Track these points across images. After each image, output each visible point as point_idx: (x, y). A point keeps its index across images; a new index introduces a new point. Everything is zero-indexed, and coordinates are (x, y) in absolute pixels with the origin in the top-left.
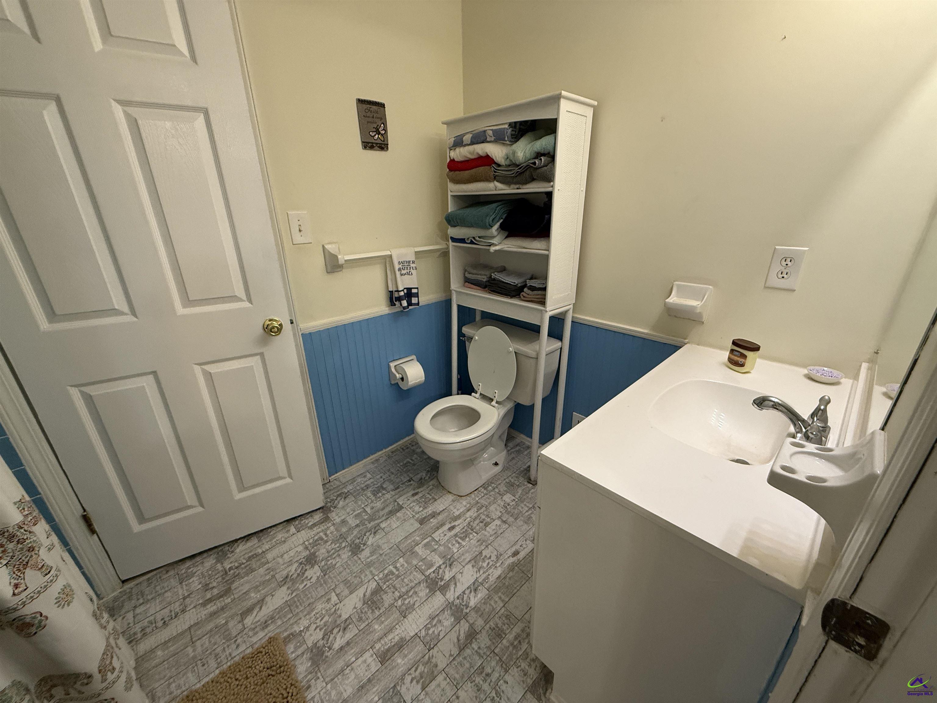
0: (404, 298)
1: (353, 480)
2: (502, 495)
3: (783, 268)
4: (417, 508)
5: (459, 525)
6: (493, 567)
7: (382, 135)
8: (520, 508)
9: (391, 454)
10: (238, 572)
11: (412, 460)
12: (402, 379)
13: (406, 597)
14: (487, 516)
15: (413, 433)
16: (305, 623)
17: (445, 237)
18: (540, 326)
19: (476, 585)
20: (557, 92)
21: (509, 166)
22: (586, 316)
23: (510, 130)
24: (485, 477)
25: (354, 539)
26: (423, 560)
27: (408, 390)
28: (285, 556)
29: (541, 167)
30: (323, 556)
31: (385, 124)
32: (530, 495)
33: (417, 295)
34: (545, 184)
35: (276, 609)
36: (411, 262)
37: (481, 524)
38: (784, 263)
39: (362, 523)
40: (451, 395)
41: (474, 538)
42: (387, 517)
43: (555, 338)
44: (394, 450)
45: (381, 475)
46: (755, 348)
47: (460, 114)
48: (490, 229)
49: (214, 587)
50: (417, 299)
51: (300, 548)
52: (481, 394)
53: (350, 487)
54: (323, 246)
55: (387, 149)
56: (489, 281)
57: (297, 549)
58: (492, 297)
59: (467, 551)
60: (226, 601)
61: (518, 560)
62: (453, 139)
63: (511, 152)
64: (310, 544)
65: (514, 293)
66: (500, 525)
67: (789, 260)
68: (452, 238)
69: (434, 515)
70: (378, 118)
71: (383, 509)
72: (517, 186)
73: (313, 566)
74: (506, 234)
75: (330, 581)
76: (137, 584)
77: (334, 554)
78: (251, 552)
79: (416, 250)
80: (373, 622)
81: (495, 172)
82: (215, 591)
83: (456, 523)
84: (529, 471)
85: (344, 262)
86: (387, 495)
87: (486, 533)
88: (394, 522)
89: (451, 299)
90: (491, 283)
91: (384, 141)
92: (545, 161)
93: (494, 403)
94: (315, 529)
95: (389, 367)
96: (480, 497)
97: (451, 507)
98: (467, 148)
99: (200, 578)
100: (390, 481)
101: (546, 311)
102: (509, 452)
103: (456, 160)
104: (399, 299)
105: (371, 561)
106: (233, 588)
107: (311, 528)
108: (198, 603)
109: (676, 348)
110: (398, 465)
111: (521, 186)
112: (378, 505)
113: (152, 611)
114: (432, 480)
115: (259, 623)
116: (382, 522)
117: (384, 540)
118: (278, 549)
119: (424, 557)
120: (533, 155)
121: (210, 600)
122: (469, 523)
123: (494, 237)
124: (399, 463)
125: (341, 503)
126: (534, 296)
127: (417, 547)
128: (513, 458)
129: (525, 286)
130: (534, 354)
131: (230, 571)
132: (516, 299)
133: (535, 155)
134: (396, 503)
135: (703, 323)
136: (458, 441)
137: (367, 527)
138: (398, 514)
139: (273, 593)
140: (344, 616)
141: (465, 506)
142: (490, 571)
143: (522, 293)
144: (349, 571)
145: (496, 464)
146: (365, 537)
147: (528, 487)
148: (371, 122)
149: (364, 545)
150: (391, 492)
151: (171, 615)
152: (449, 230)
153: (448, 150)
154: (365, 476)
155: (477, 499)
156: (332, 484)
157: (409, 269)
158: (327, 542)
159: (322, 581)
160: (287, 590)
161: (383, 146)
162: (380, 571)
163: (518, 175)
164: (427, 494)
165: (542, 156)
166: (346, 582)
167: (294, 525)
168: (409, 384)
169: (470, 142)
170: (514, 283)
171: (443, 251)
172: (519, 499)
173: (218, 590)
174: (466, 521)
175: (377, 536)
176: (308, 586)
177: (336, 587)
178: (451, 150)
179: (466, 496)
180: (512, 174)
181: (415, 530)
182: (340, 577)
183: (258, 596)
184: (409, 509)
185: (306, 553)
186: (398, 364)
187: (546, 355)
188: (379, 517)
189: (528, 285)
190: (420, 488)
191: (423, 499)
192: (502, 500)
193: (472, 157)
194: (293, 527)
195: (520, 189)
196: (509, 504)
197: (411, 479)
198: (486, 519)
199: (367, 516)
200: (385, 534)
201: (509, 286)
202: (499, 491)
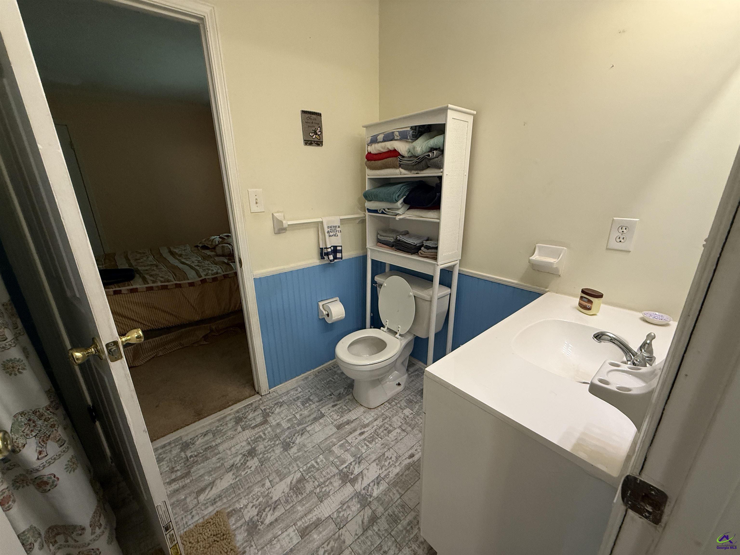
0: (331, 253)
1: (288, 392)
2: (402, 409)
3: (620, 234)
4: (335, 417)
5: (367, 431)
6: (393, 466)
7: (319, 135)
8: (416, 420)
9: (317, 373)
10: (196, 459)
11: (333, 379)
12: (328, 315)
13: (323, 486)
14: (390, 425)
15: (335, 358)
16: (244, 502)
17: (363, 209)
18: (433, 276)
19: (379, 480)
20: (445, 105)
21: (410, 157)
22: (469, 269)
23: (411, 132)
24: (390, 394)
25: (285, 438)
26: (338, 457)
27: (333, 324)
28: (233, 449)
29: (434, 158)
30: (261, 450)
31: (321, 128)
33: (341, 251)
34: (437, 171)
35: (223, 489)
36: (337, 227)
37: (385, 431)
38: (621, 231)
39: (293, 426)
40: (365, 328)
41: (379, 441)
42: (312, 422)
43: (446, 286)
44: (320, 370)
45: (309, 389)
46: (600, 296)
47: (376, 120)
48: (396, 203)
49: (178, 470)
50: (341, 254)
51: (244, 444)
52: (388, 328)
53: (285, 398)
54: (273, 214)
55: (322, 145)
56: (395, 242)
57: (242, 444)
58: (401, 255)
59: (373, 452)
60: (186, 482)
61: (413, 461)
62: (371, 138)
63: (412, 147)
64: (252, 441)
65: (413, 251)
66: (400, 433)
67: (624, 228)
68: (368, 209)
69: (348, 423)
70: (316, 123)
71: (310, 415)
72: (416, 172)
73: (253, 458)
74: (408, 206)
75: (265, 470)
77: (269, 449)
78: (207, 444)
79: (341, 218)
80: (297, 504)
81: (400, 161)
82: (179, 474)
83: (365, 430)
85: (287, 226)
86: (312, 406)
87: (388, 439)
88: (317, 427)
89: (367, 255)
90: (397, 243)
91: (320, 139)
92: (436, 153)
93: (397, 336)
94: (256, 429)
95: (318, 305)
96: (386, 410)
97: (363, 417)
98: (380, 144)
99: (168, 463)
100: (316, 394)
101: (438, 265)
102: (410, 376)
103: (372, 153)
104: (327, 254)
105: (298, 456)
106: (192, 472)
107: (253, 428)
109: (539, 295)
111: (419, 172)
112: (306, 412)
114: (348, 395)
115: (210, 500)
116: (308, 426)
117: (309, 440)
118: (227, 444)
119: (339, 455)
120: (428, 150)
121: (174, 480)
122: (376, 430)
123: (398, 209)
124: (323, 381)
125: (277, 410)
126: (429, 254)
127: (334, 447)
128: (413, 381)
129: (422, 246)
130: (428, 298)
131: (190, 459)
132: (416, 256)
133: (429, 149)
134: (319, 412)
135: (560, 276)
136: (368, 364)
137: (296, 430)
138: (321, 421)
139: (222, 477)
140: (275, 499)
141: (373, 417)
142: (390, 469)
143: (420, 251)
144: (280, 463)
145: (399, 384)
146: (294, 437)
148: (310, 127)
149: (293, 443)
150: (316, 403)
152: (366, 204)
153: (366, 146)
154: (297, 390)
155: (383, 411)
156: (271, 395)
157: (335, 231)
158: (265, 439)
159: (259, 469)
160: (232, 476)
161: (319, 143)
162: (304, 464)
163: (417, 164)
164: (344, 406)
165: (434, 150)
166: (278, 472)
167: (240, 425)
168: (333, 318)
169: (382, 140)
170: (414, 243)
171: (361, 219)
172: (416, 413)
173: (181, 473)
174: (373, 428)
175: (304, 437)
176: (248, 473)
177: (270, 475)
178: (369, 145)
179: (374, 408)
180: (413, 163)
181: (333, 434)
182: (273, 468)
183: (210, 479)
184: (329, 417)
185: (248, 448)
186: (325, 303)
187: (438, 299)
188: (306, 422)
189: (425, 245)
190: (338, 401)
191: (341, 410)
192: (403, 413)
193: (384, 151)
194: (240, 426)
195: (419, 174)
196: (408, 417)
197: (332, 393)
198: (389, 427)
199: (296, 421)
200: (309, 436)
201: (410, 246)
202: (401, 406)
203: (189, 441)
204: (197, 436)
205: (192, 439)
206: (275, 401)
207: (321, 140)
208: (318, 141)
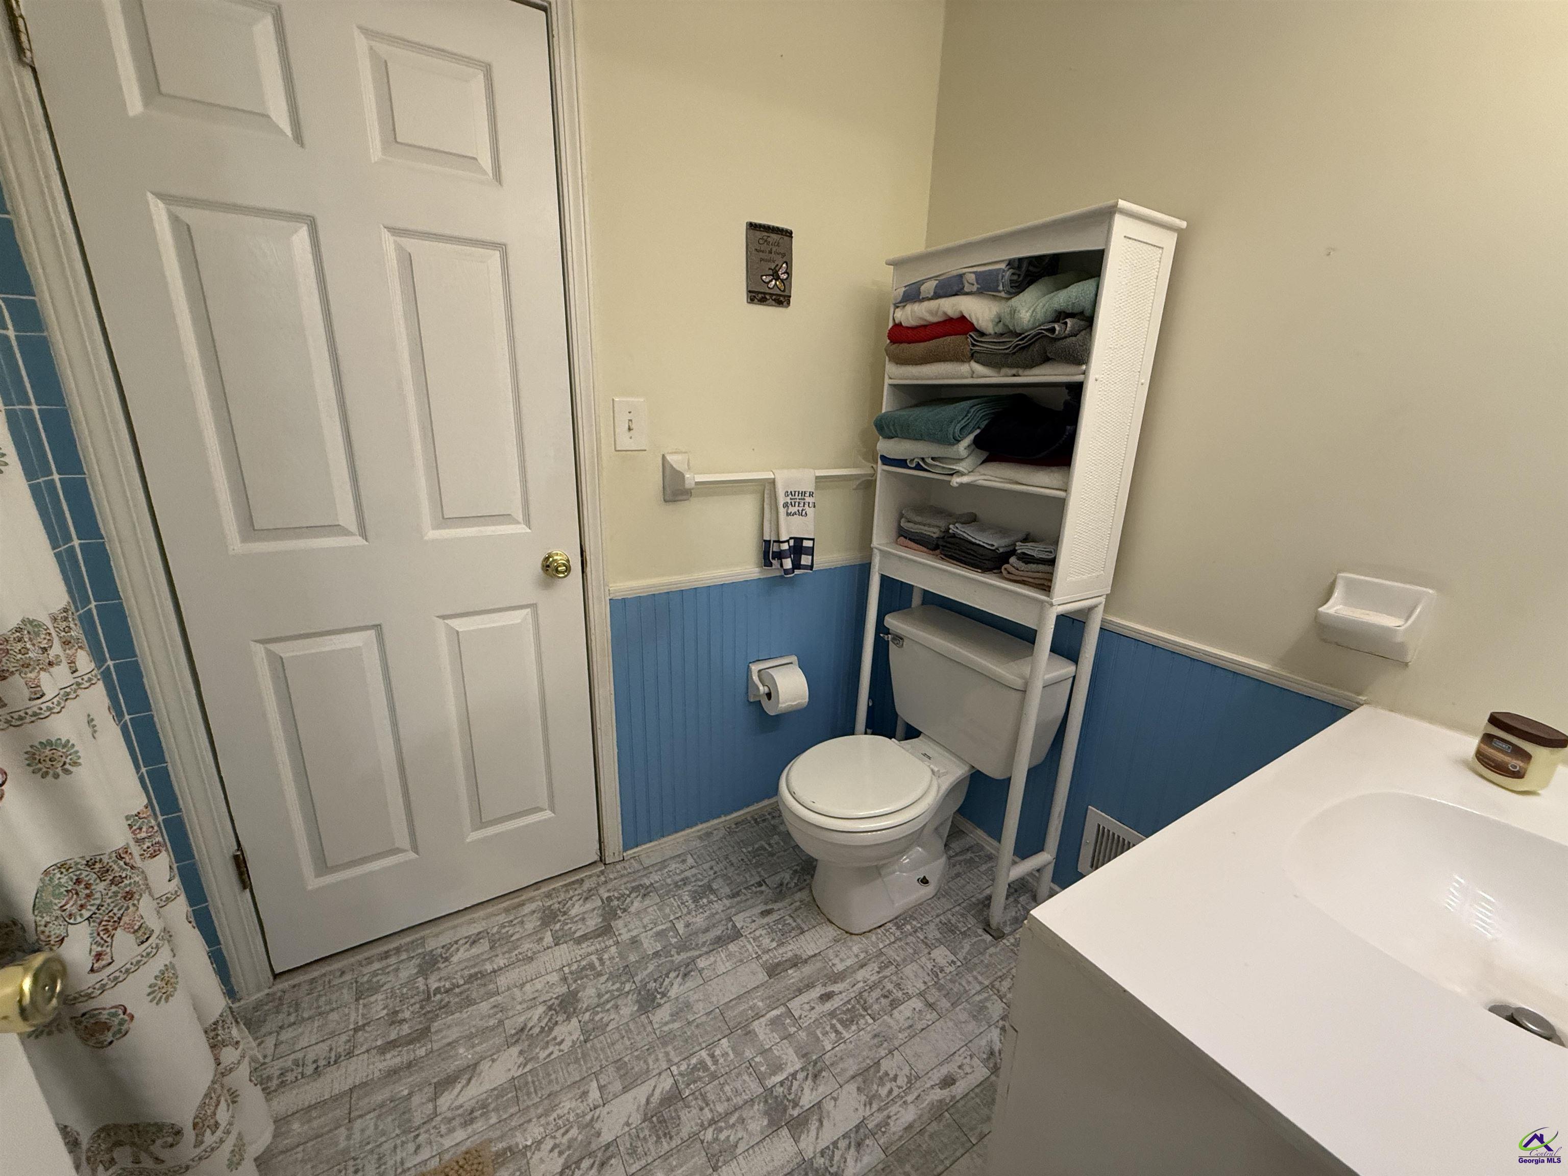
0: (788, 553)
1: (663, 864)
2: (930, 947)
4: (766, 941)
5: (841, 993)
6: (900, 1103)
7: (782, 281)
8: (964, 982)
9: (734, 826)
10: (447, 1000)
11: (769, 844)
12: (769, 695)
13: (723, 1124)
14: (898, 985)
16: (536, 1131)
17: (871, 455)
18: (1036, 631)
19: (861, 1135)
20: (1111, 202)
21: (1002, 335)
22: (1130, 621)
23: (1008, 274)
24: (901, 903)
25: (647, 980)
26: (764, 1052)
27: (778, 717)
28: (528, 987)
29: (1065, 337)
30: (590, 1001)
31: (789, 264)
32: (986, 959)
33: (811, 551)
34: (1072, 369)
35: (494, 1089)
36: (808, 494)
37: (882, 1000)
39: (665, 951)
40: (853, 733)
41: (867, 1028)
42: (711, 948)
43: (1063, 656)
44: (740, 820)
45: (713, 863)
46: (1556, 741)
47: (918, 247)
48: (953, 445)
49: (404, 1020)
50: (810, 557)
51: (554, 978)
53: (655, 877)
54: (664, 457)
55: (789, 303)
56: (943, 538)
57: (548, 978)
58: (949, 568)
59: (851, 1054)
60: (417, 1053)
61: (953, 1097)
62: (904, 289)
63: (1008, 310)
64: (572, 973)
65: (989, 564)
66: (920, 1011)
68: (883, 457)
69: (796, 962)
70: (779, 253)
71: (707, 930)
72: (1014, 371)
73: (568, 1019)
74: (984, 455)
75: (592, 1054)
76: (294, 986)
77: (608, 1001)
78: (474, 966)
79: (817, 474)
80: (656, 1163)
81: (974, 345)
82: (406, 1029)
83: (836, 988)
84: (988, 906)
85: (693, 485)
86: (716, 905)
87: (891, 1022)
88: (720, 961)
89: (870, 564)
90: (947, 542)
91: (784, 291)
92: (1073, 326)
94: (584, 945)
95: (749, 670)
96: (888, 942)
97: (830, 953)
98: (926, 304)
99: (387, 998)
100: (726, 877)
101: (1052, 605)
102: (952, 862)
103: (903, 324)
104: (780, 555)
105: (671, 1032)
106: (433, 1030)
107: (579, 941)
108: (374, 1045)
110: (744, 850)
111: (1021, 372)
112: (699, 920)
113: (303, 1043)
114: (800, 890)
115: (461, 1111)
116: (700, 956)
117: (700, 994)
118: (517, 970)
119: (767, 1047)
120: (1051, 316)
121: (392, 1045)
122: (860, 993)
123: (960, 460)
124: (745, 846)
125: (636, 904)
126: (1030, 574)
127: (756, 1022)
128: (958, 875)
129: (1013, 552)
130: (1018, 683)
131: (435, 995)
132: (993, 576)
133: (1054, 315)
134: (730, 925)
135: (1406, 664)
137: (672, 962)
138: (732, 947)
139: (495, 1057)
140: (606, 1137)
141: (857, 956)
142: (893, 1109)
143: (1006, 566)
144: (628, 1043)
145: (924, 881)
146: (667, 981)
147: (984, 941)
148: (766, 260)
149: (663, 995)
150: (725, 901)
151: (330, 1058)
152: (878, 444)
153: (892, 307)
154: (684, 861)
155: (881, 946)
156: (627, 864)
157: (802, 505)
158: (602, 975)
159: (579, 1051)
160: (519, 1057)
161: (782, 299)
162: (683, 1056)
163: (1017, 351)
164: (787, 917)
165: (1067, 317)
166: (619, 1064)
167: (551, 930)
168: (780, 706)
169: (932, 294)
170: (993, 545)
171: (864, 479)
172: (964, 962)
173: (410, 1027)
174: (855, 988)
175: (690, 984)
176: (553, 1057)
177: (601, 1071)
178: (898, 307)
179: (861, 935)
180: (1006, 349)
181: (758, 987)
182: (612, 1053)
183: (470, 1056)
184: (751, 940)
185: (562, 990)
186: (765, 667)
187: (1044, 687)
188: (697, 945)
189: (1019, 551)
190: (776, 902)
191: (780, 926)
192: (930, 959)
193: (935, 319)
194: (549, 933)
195: (1019, 376)
196: (942, 971)
197: (763, 880)
198: (895, 991)
199: (676, 940)
200: (702, 982)
201: (981, 551)
202: (926, 938)
203: (439, 950)
204: (456, 942)
205: (446, 948)
206: (634, 880)
207: (786, 293)
208: (780, 295)
